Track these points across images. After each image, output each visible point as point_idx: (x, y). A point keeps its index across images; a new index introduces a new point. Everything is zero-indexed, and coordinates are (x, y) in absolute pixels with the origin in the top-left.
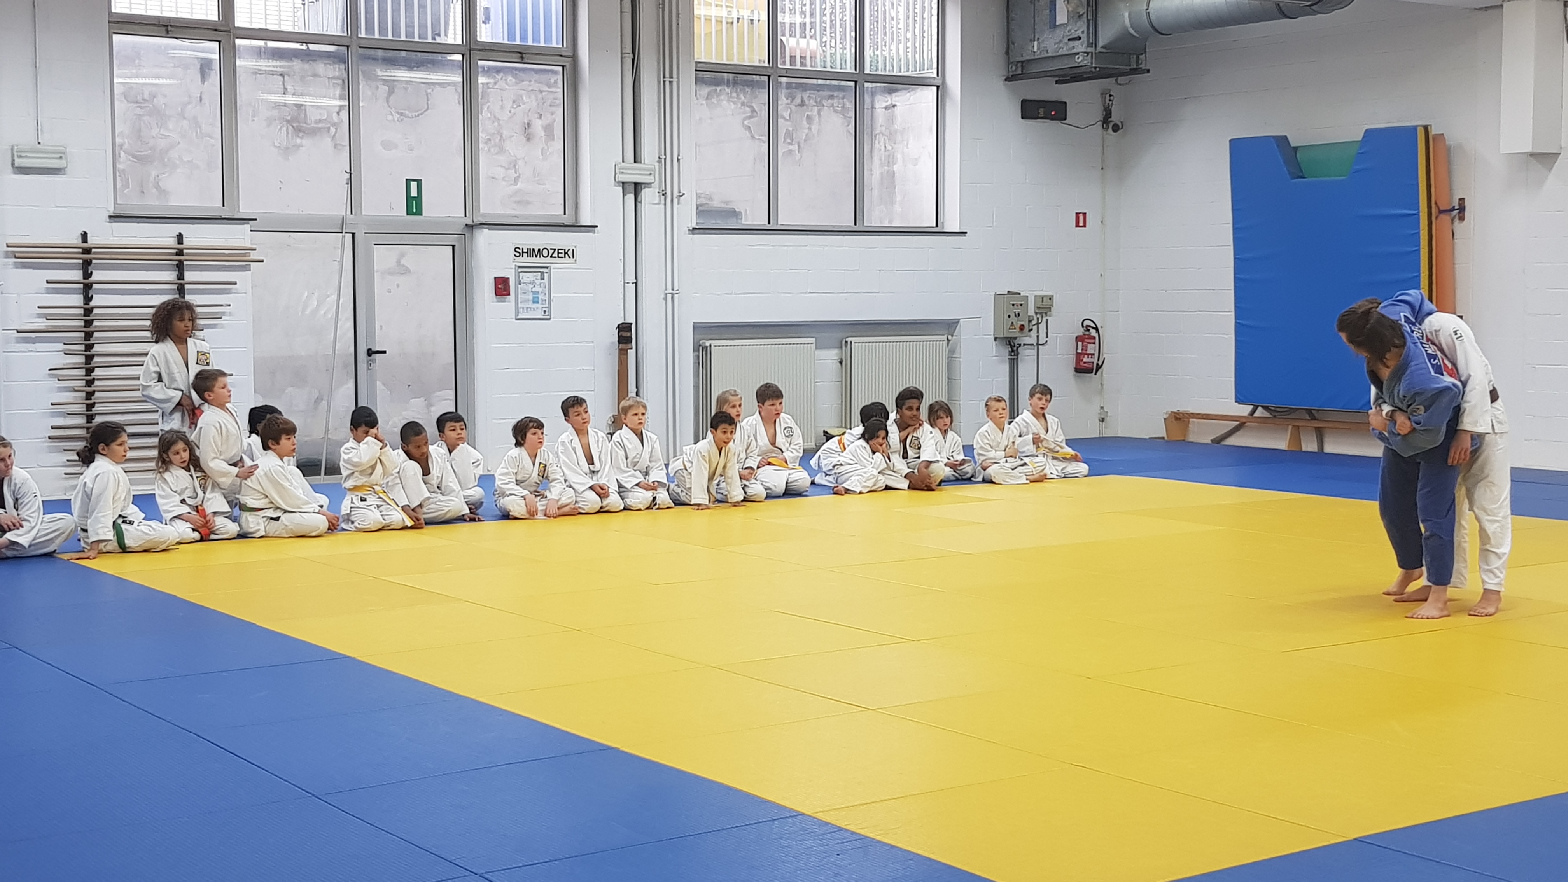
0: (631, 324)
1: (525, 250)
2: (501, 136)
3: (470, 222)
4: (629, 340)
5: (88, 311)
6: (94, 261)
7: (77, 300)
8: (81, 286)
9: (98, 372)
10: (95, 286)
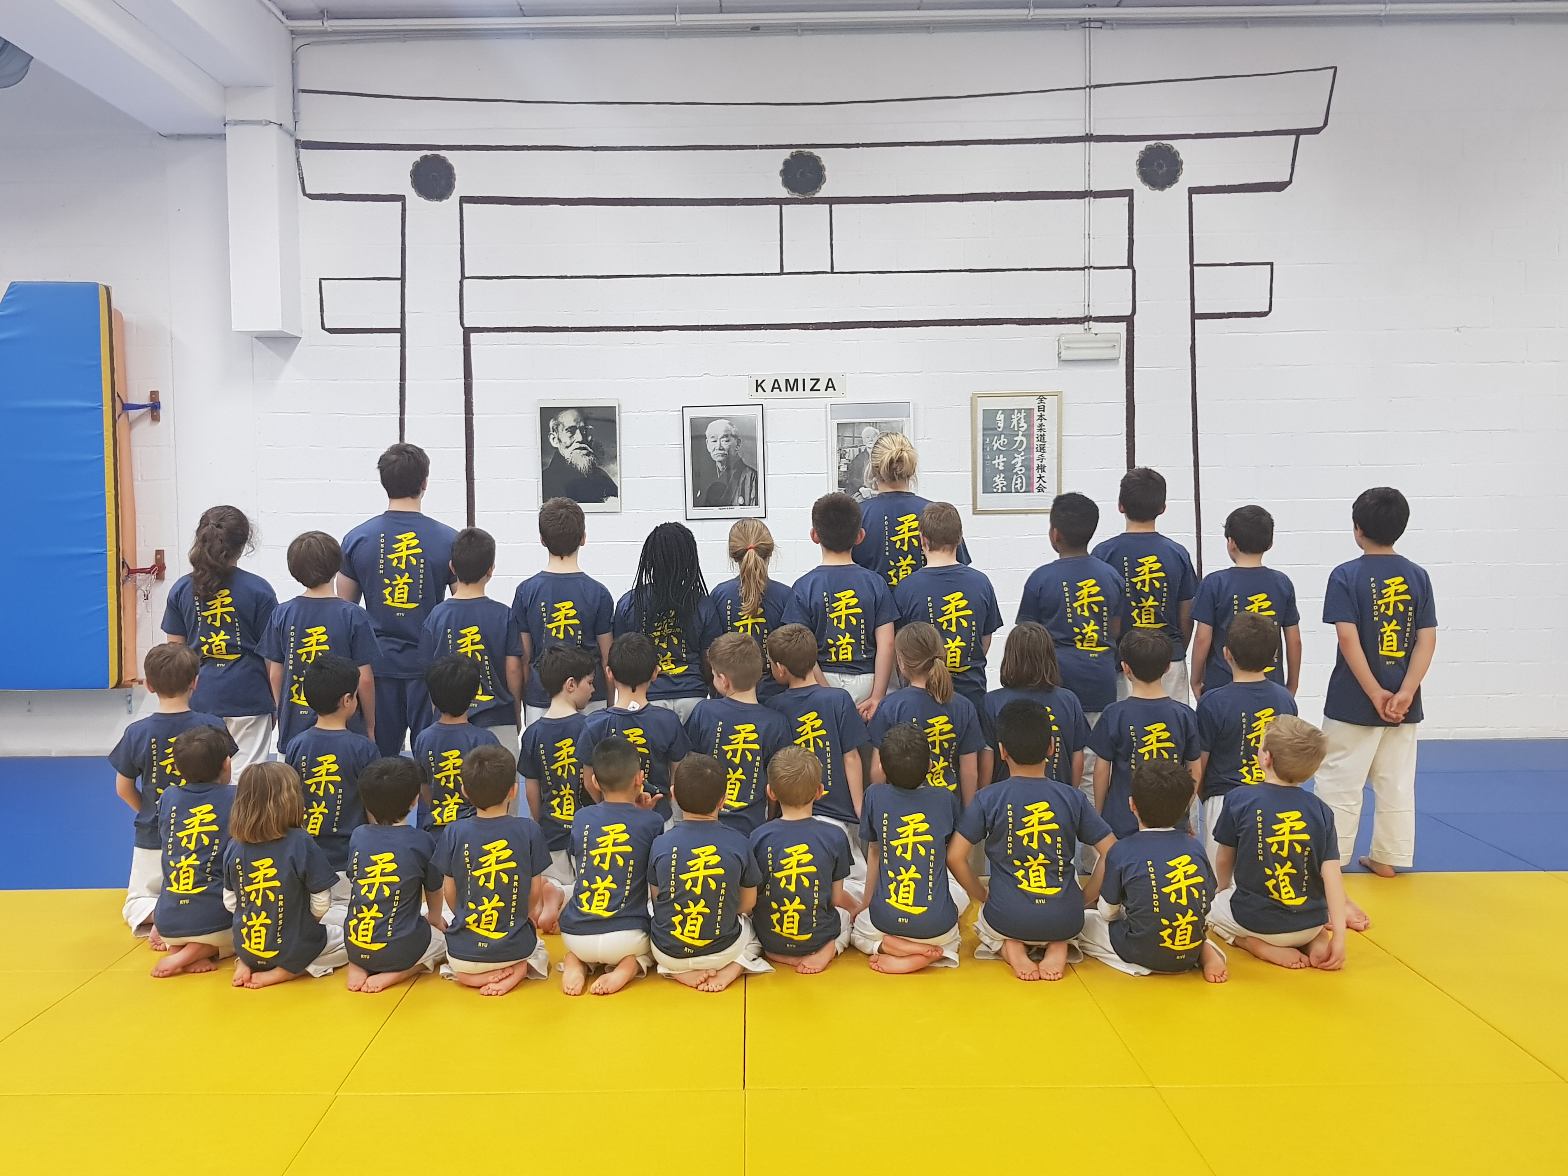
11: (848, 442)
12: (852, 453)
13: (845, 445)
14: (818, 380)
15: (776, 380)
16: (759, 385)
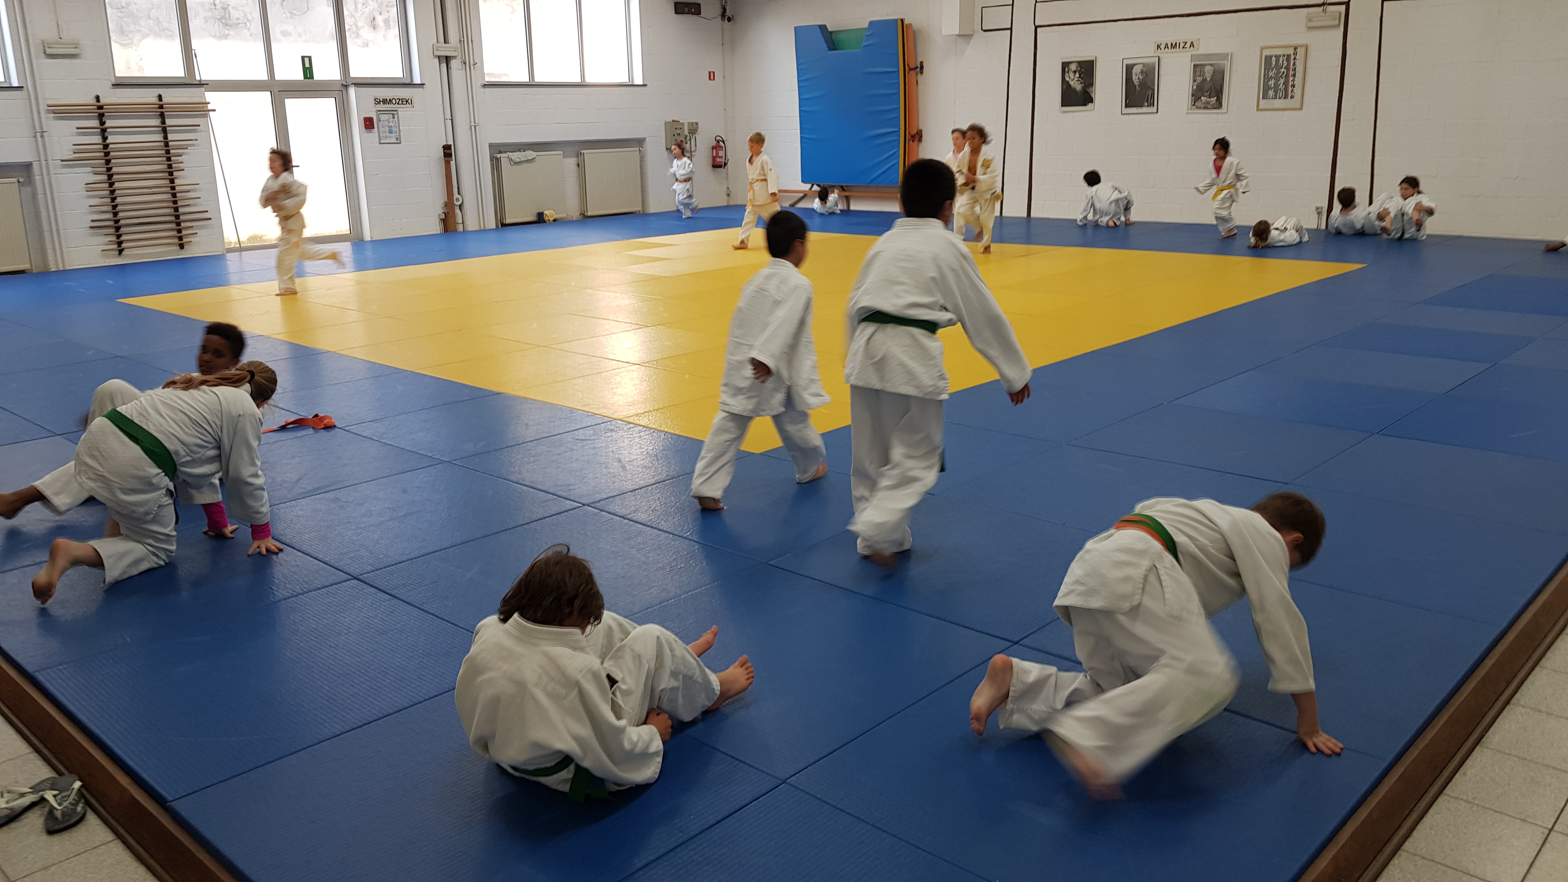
0: (451, 145)
1: (381, 100)
2: (357, 26)
3: (344, 83)
4: (450, 155)
5: (106, 146)
6: (106, 114)
7: (98, 139)
8: (99, 130)
9: (117, 185)
10: (108, 130)
11: (1198, 73)
12: (1199, 79)
13: (1197, 75)
14: (1186, 43)
15: (1167, 44)
16: (1159, 46)
